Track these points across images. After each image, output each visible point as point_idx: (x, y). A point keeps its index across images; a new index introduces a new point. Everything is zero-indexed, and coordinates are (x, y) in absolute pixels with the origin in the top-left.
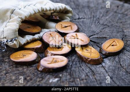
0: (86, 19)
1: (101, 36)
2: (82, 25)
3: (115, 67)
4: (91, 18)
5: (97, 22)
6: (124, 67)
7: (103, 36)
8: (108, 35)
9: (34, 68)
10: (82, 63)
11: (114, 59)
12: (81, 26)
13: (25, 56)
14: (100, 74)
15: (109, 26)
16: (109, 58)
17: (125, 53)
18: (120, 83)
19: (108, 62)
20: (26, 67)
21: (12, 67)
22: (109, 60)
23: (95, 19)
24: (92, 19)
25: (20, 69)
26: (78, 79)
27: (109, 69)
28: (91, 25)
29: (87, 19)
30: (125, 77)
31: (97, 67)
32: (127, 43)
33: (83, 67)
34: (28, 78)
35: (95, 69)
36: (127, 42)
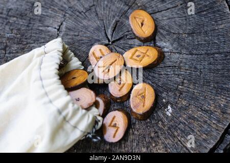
0: (64, 23)
1: (112, 25)
2: (76, 34)
3: (175, 41)
4: (65, 16)
5: (78, 13)
6: (181, 32)
7: (113, 23)
8: (114, 17)
9: (137, 123)
10: (154, 70)
11: (162, 34)
12: (78, 36)
13: (116, 124)
14: (181, 62)
15: (94, 5)
16: (157, 38)
17: (157, 18)
18: (203, 50)
19: (165, 44)
20: (131, 129)
21: (123, 145)
22: (162, 40)
23: (70, 12)
24: (67, 15)
25: (131, 137)
26: (180, 87)
27: (177, 49)
28: (81, 23)
29: (64, 21)
30: (196, 40)
31: (168, 59)
32: (139, 5)
33: (162, 73)
34: (153, 135)
35: (171, 62)
36: (137, 4)
